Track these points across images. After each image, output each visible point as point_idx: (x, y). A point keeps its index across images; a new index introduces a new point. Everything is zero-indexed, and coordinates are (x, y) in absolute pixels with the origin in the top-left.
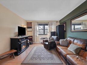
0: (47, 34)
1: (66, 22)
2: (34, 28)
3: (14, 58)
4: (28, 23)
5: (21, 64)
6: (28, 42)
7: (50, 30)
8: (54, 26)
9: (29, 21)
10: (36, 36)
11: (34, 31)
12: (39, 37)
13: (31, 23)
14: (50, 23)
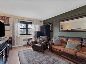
1: (52, 23)
8: (38, 26)
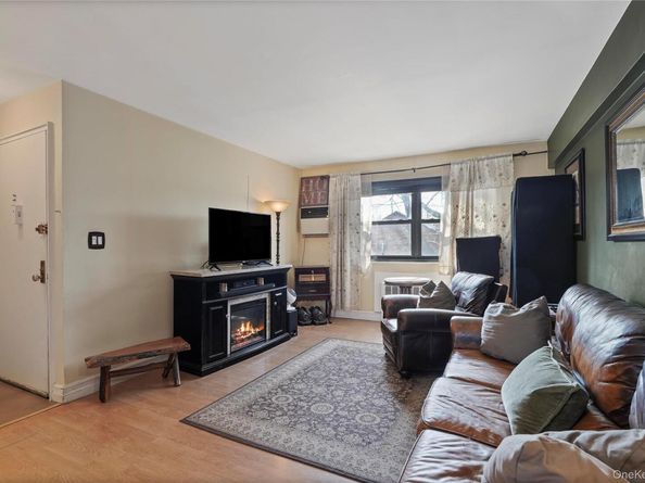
0: (436, 259)
1: (584, 152)
2: (343, 215)
3: (176, 385)
4: (304, 181)
5: (185, 421)
6: (290, 308)
7: (461, 223)
8: (493, 192)
9: (315, 167)
10: (357, 270)
11: (343, 232)
12: (378, 275)
13: (326, 178)
14: (455, 169)
